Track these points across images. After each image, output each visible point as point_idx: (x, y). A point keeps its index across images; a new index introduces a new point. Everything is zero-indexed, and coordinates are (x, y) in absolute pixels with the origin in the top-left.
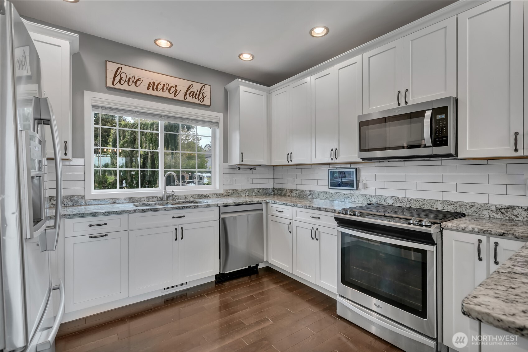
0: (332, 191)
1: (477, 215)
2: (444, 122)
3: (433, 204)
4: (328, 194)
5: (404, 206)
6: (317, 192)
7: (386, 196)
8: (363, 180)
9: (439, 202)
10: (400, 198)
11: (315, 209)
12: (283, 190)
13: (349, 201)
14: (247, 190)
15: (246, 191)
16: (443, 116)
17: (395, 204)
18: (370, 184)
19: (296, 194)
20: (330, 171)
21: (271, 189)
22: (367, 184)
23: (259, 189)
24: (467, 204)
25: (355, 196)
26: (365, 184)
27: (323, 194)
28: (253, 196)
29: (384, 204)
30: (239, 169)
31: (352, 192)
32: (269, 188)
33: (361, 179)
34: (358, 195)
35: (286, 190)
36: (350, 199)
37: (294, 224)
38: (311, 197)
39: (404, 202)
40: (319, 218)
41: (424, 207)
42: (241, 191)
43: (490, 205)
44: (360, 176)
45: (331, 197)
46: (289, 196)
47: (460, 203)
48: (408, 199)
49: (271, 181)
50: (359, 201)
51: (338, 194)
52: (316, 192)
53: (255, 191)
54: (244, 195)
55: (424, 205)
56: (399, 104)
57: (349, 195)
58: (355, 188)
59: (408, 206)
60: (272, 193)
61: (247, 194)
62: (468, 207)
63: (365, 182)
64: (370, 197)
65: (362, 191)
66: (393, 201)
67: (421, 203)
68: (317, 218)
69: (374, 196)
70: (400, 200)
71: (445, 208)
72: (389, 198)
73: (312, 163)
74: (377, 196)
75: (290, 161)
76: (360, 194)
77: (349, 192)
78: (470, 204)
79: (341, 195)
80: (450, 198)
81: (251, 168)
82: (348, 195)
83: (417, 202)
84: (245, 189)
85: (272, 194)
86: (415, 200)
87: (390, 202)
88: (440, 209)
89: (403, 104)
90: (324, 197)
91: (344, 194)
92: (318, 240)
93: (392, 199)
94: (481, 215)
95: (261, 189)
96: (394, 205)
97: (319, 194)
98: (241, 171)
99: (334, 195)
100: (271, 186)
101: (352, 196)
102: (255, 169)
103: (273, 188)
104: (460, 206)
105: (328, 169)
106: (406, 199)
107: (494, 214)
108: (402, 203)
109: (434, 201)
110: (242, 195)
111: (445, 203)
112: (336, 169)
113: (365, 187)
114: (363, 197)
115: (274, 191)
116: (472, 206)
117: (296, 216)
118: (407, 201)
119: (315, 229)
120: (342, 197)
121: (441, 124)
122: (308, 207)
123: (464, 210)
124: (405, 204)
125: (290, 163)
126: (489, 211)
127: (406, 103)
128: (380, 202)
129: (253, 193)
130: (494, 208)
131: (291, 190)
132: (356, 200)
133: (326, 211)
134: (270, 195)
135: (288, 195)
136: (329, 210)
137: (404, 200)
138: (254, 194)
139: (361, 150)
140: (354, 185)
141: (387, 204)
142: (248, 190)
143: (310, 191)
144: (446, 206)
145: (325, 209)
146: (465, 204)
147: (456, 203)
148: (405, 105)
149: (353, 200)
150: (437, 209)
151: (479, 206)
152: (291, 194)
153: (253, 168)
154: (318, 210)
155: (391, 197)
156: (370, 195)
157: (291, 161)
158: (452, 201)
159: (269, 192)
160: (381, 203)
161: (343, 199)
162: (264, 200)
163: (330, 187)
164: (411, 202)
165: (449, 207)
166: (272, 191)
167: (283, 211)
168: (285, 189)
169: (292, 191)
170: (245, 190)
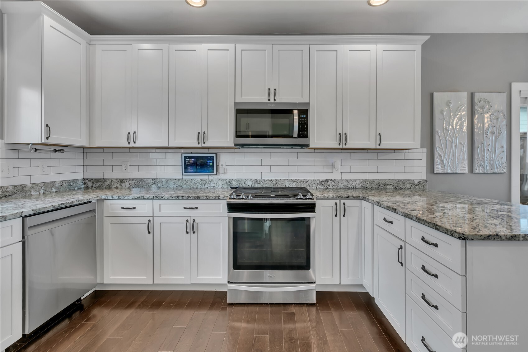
0: (184, 177)
1: (310, 187)
2: (305, 120)
3: (283, 183)
4: (180, 181)
5: (261, 186)
6: (165, 180)
7: (245, 179)
8: (222, 165)
9: (287, 180)
10: (258, 180)
11: (192, 198)
12: (105, 181)
13: (207, 187)
14: (42, 185)
15: (41, 187)
16: (304, 116)
17: (254, 185)
18: (229, 169)
19: (130, 184)
20: (183, 155)
21: (80, 181)
22: (226, 169)
23: (62, 182)
24: (304, 181)
25: (214, 181)
26: (224, 168)
27: (173, 181)
28: (53, 192)
29: (243, 186)
30: (36, 150)
31: (210, 177)
32: (78, 180)
33: (221, 163)
34: (217, 180)
35: (110, 181)
36: (209, 184)
37: (157, 221)
38: (155, 186)
39: (261, 182)
40: (197, 208)
41: (276, 186)
42: (32, 187)
43: (316, 180)
44: (220, 161)
45: (185, 184)
46: (117, 188)
47: (301, 180)
48: (264, 180)
49: (81, 169)
50: (219, 186)
51: (193, 180)
52: (163, 180)
53: (57, 185)
54: (37, 193)
55: (276, 183)
56: (269, 100)
57: (208, 181)
58: (215, 173)
59: (264, 186)
60: (83, 186)
61: (42, 192)
62: (305, 183)
63: (224, 166)
64: (231, 181)
65: (221, 176)
66: (252, 183)
67: (274, 183)
68: (194, 208)
69: (235, 180)
70: (258, 181)
71: (291, 185)
72: (248, 181)
73: (170, 146)
74: (237, 180)
75: (132, 142)
76: (220, 179)
77: (206, 177)
78: (306, 180)
79: (197, 181)
80: (294, 176)
81: (55, 150)
82: (206, 181)
83: (272, 182)
84: (39, 183)
85: (81, 188)
86: (270, 180)
87: (250, 184)
88: (287, 186)
89: (272, 101)
90: (175, 185)
91: (202, 180)
92: (196, 234)
93: (251, 181)
94: (312, 187)
95: (66, 182)
96: (252, 186)
97: (167, 183)
98: (37, 154)
99: (189, 182)
100: (80, 176)
101: (210, 182)
102: (62, 151)
103: (84, 179)
104: (300, 183)
105: (182, 154)
106: (263, 180)
107: (318, 186)
108: (259, 184)
109: (284, 180)
110: (33, 193)
111: (291, 181)
112: (190, 154)
113: (225, 172)
114: (223, 181)
115: (85, 184)
116: (307, 181)
117: (160, 211)
118: (263, 182)
119: (191, 221)
120: (199, 183)
121: (303, 122)
122: (180, 198)
123: (303, 185)
124: (262, 184)
125: (132, 144)
126: (316, 184)
127: (275, 100)
128: (241, 184)
129: (53, 188)
130: (318, 182)
131: (120, 179)
132: (215, 185)
133: (207, 199)
134: (79, 189)
135: (114, 186)
136: (211, 198)
137: (261, 181)
138: (54, 190)
139: (237, 136)
140: (213, 170)
141: (247, 186)
142: (44, 184)
143: (154, 180)
144: (291, 183)
145: (206, 197)
146: (303, 180)
147: (298, 180)
148: (273, 102)
149: (213, 185)
150: (286, 186)
151: (311, 181)
152: (120, 185)
153: (59, 149)
154: (196, 199)
155: (250, 179)
156: (230, 179)
157: (135, 142)
158: (295, 179)
159: (77, 185)
160: (241, 186)
161: (201, 185)
162: (97, 197)
163: (184, 173)
164: (266, 182)
165: (293, 184)
166: (82, 183)
167: (134, 208)
168: (108, 179)
169: (122, 181)
170: (38, 185)
